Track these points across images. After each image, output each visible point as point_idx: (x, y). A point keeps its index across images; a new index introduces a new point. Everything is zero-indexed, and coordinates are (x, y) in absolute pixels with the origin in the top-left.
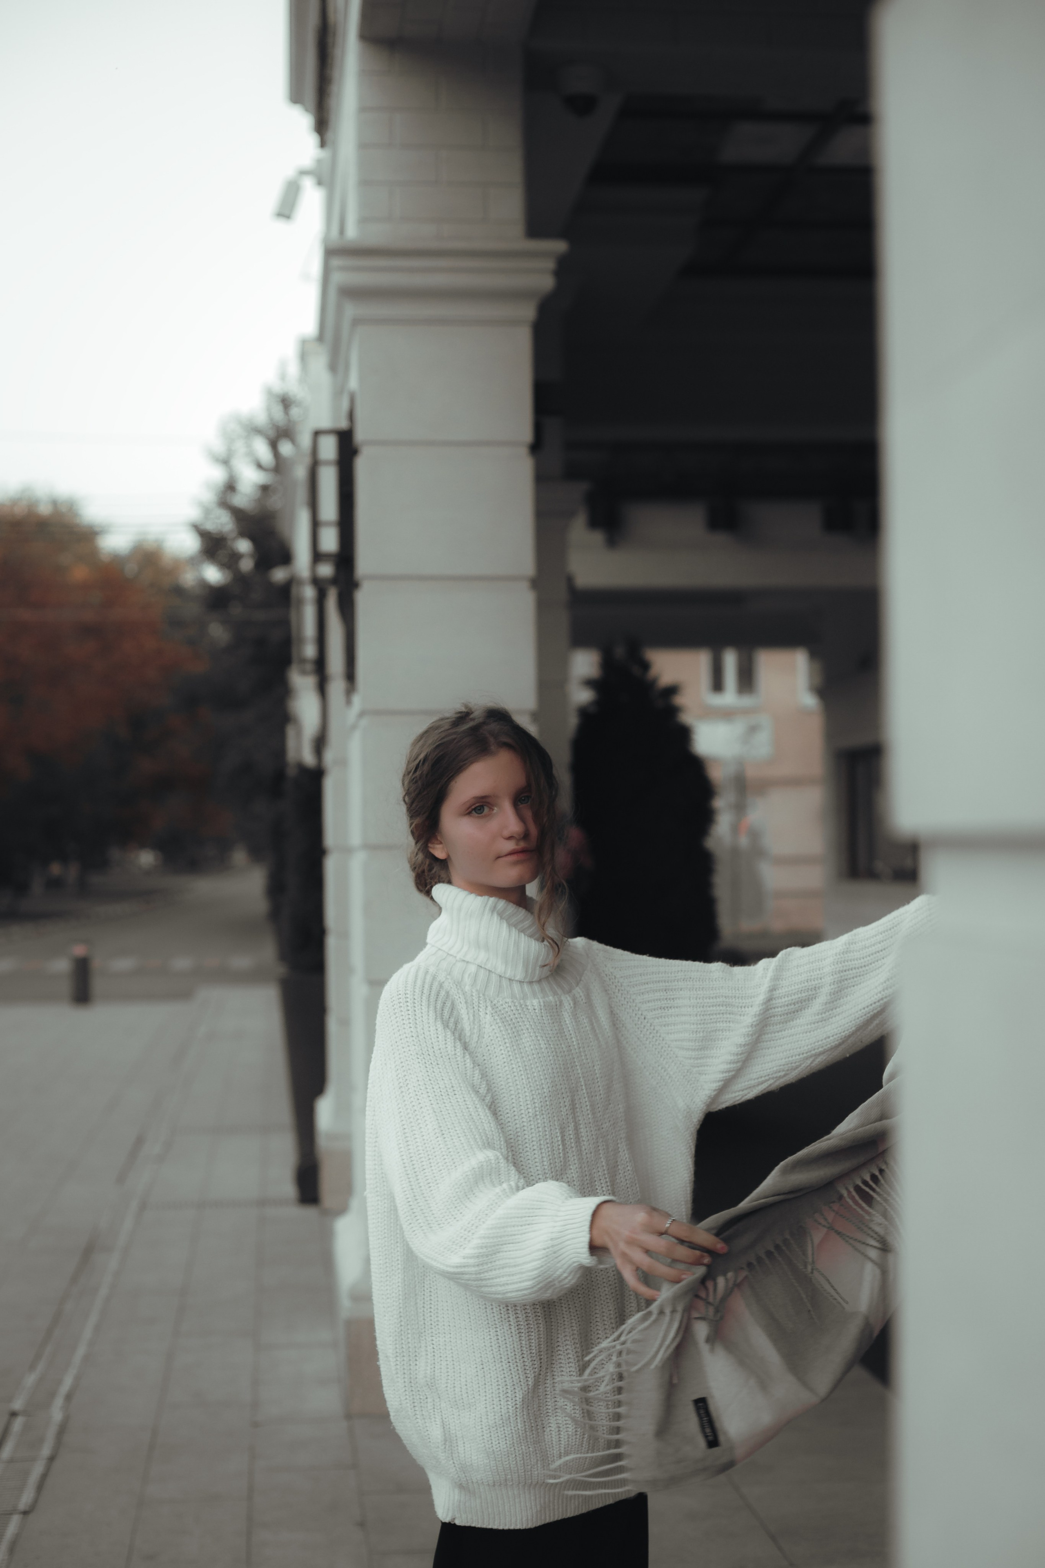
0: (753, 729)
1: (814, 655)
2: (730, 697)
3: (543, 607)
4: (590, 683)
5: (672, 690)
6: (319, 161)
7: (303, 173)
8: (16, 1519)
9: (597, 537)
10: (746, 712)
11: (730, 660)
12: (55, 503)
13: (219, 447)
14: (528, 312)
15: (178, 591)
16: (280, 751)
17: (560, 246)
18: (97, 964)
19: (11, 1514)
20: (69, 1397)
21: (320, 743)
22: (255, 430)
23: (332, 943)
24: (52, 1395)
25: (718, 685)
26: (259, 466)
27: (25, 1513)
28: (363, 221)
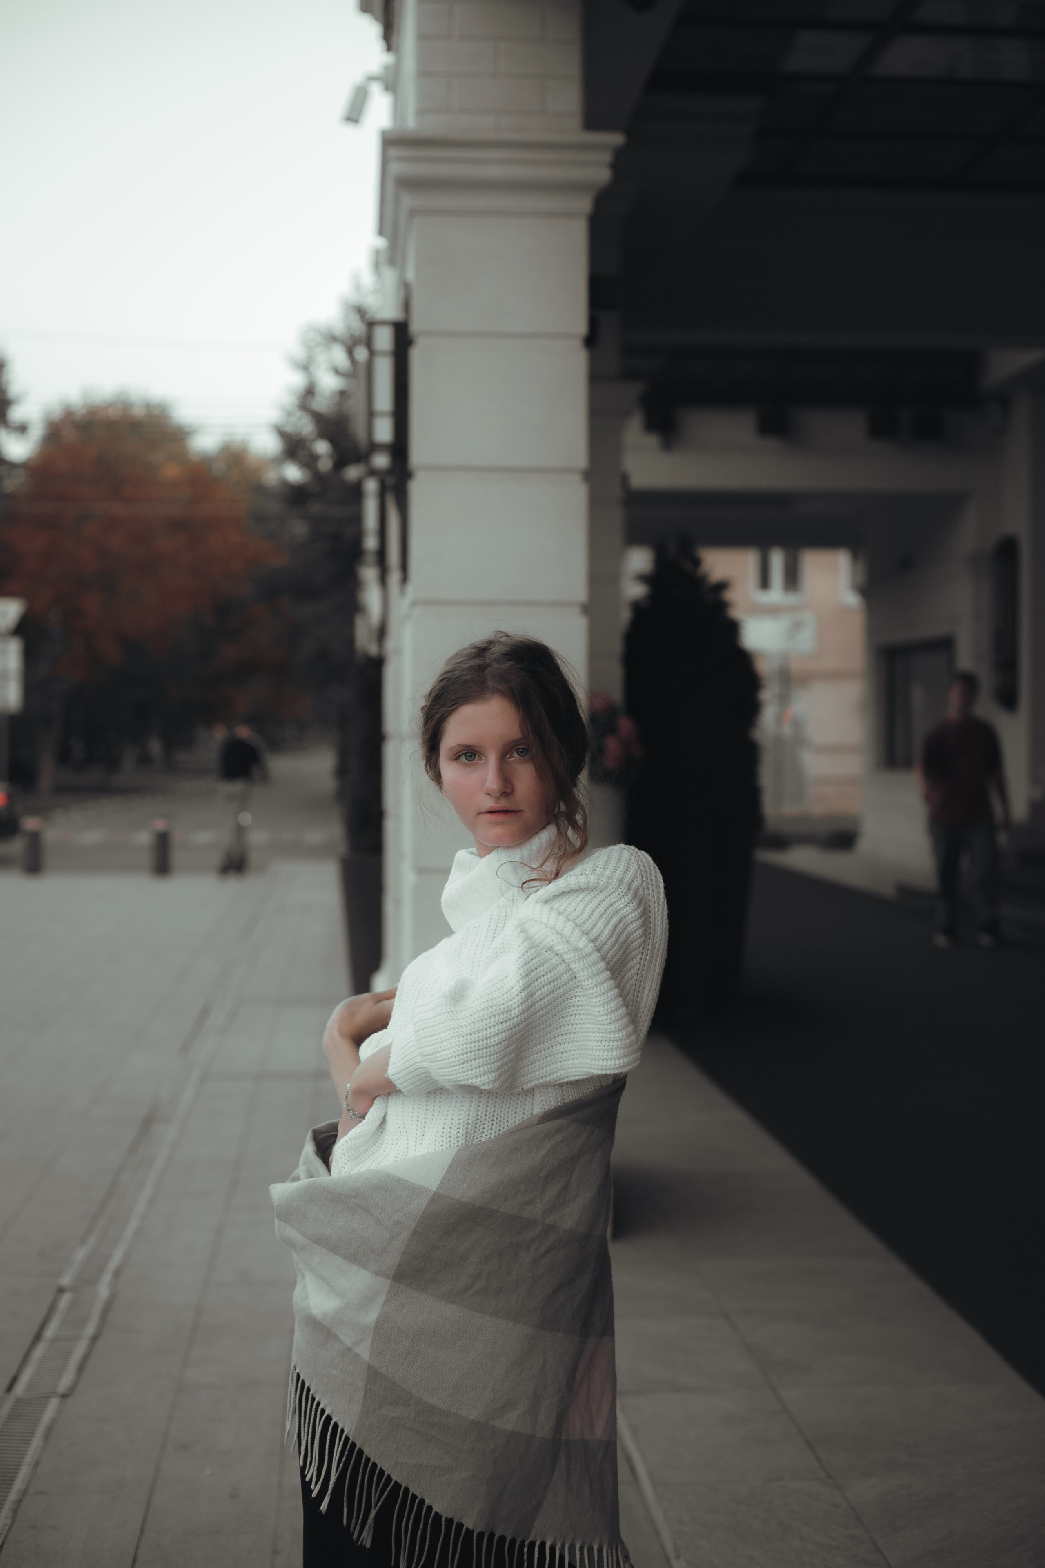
0: (797, 626)
1: (855, 556)
2: (776, 595)
3: (595, 503)
4: (643, 578)
5: (722, 586)
6: (387, 68)
7: (371, 78)
8: (54, 1403)
9: (652, 441)
10: (791, 609)
11: (777, 560)
12: (148, 406)
13: (300, 353)
14: (585, 204)
15: (260, 489)
16: (350, 641)
17: (617, 139)
18: (177, 836)
19: (50, 1397)
20: (117, 1273)
21: (382, 632)
22: (332, 338)
23: (390, 825)
24: (101, 1270)
25: (765, 583)
26: (337, 372)
27: (64, 1396)
28: (421, 112)
